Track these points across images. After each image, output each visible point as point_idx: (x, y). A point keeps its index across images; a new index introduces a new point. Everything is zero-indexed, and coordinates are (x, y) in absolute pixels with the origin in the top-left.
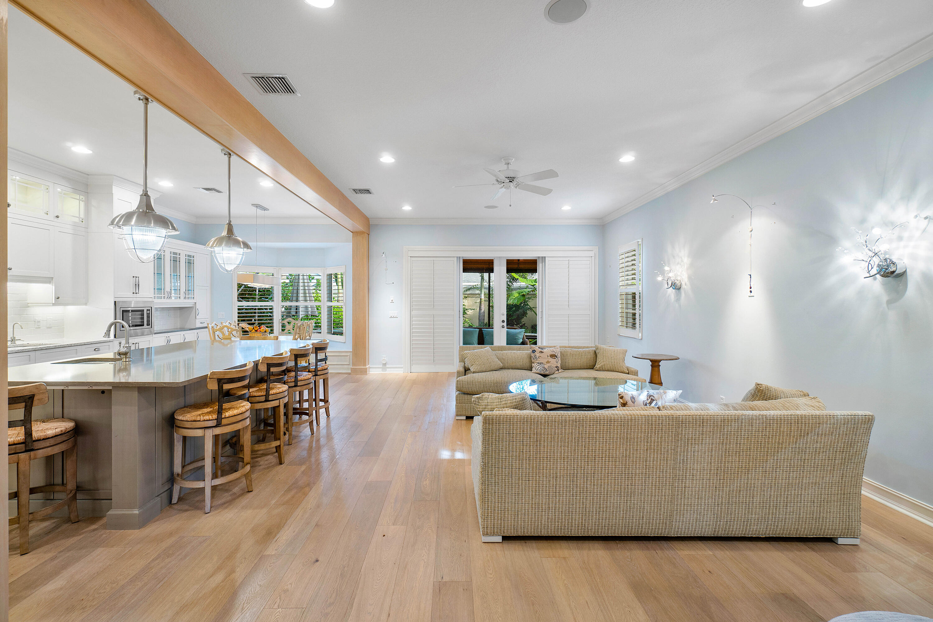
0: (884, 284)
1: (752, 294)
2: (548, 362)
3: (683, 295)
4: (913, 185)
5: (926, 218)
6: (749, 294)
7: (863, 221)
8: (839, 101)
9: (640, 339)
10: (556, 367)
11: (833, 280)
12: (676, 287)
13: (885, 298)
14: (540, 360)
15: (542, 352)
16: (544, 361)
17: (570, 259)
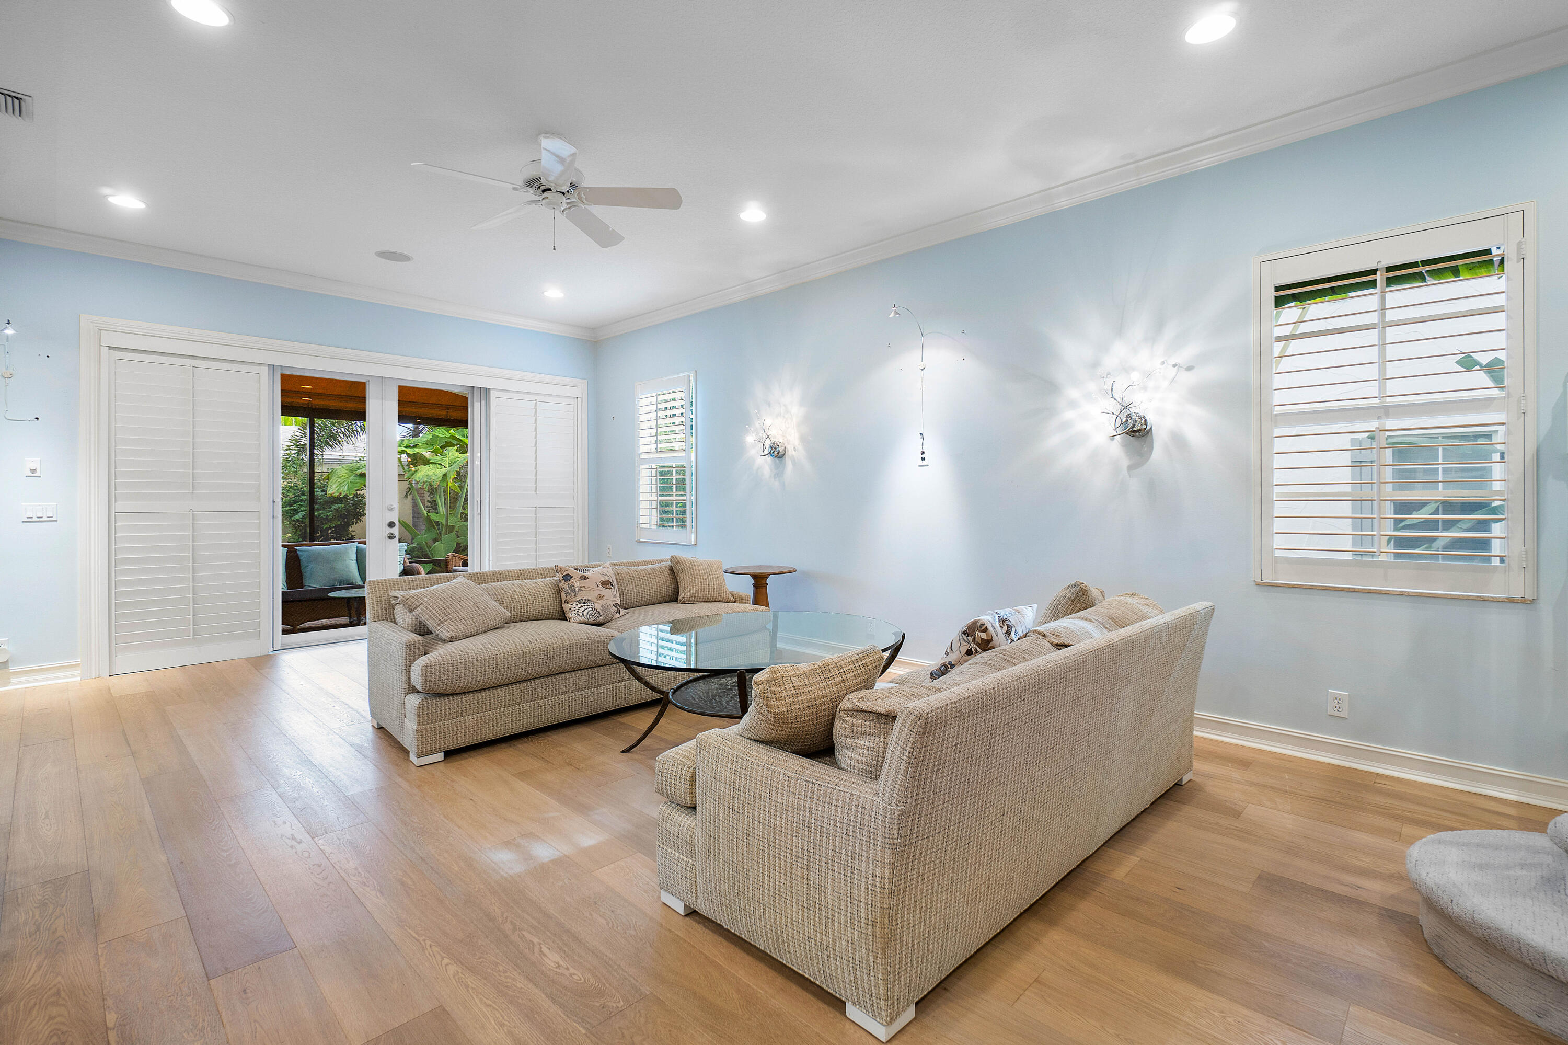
0: (1125, 445)
1: (925, 462)
2: (600, 597)
3: (789, 466)
4: (1159, 325)
5: (1175, 365)
6: (920, 462)
7: (1095, 364)
8: (1063, 203)
9: (692, 546)
10: (616, 605)
11: (1053, 441)
12: (777, 453)
13: (1125, 462)
14: (584, 595)
15: (585, 578)
16: (592, 595)
17: (538, 398)
